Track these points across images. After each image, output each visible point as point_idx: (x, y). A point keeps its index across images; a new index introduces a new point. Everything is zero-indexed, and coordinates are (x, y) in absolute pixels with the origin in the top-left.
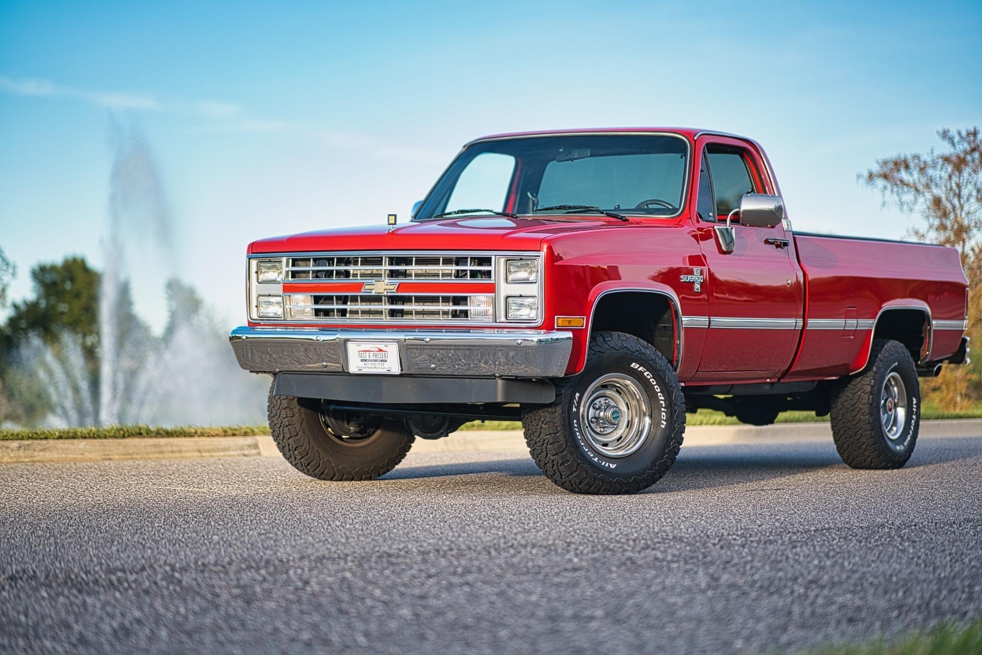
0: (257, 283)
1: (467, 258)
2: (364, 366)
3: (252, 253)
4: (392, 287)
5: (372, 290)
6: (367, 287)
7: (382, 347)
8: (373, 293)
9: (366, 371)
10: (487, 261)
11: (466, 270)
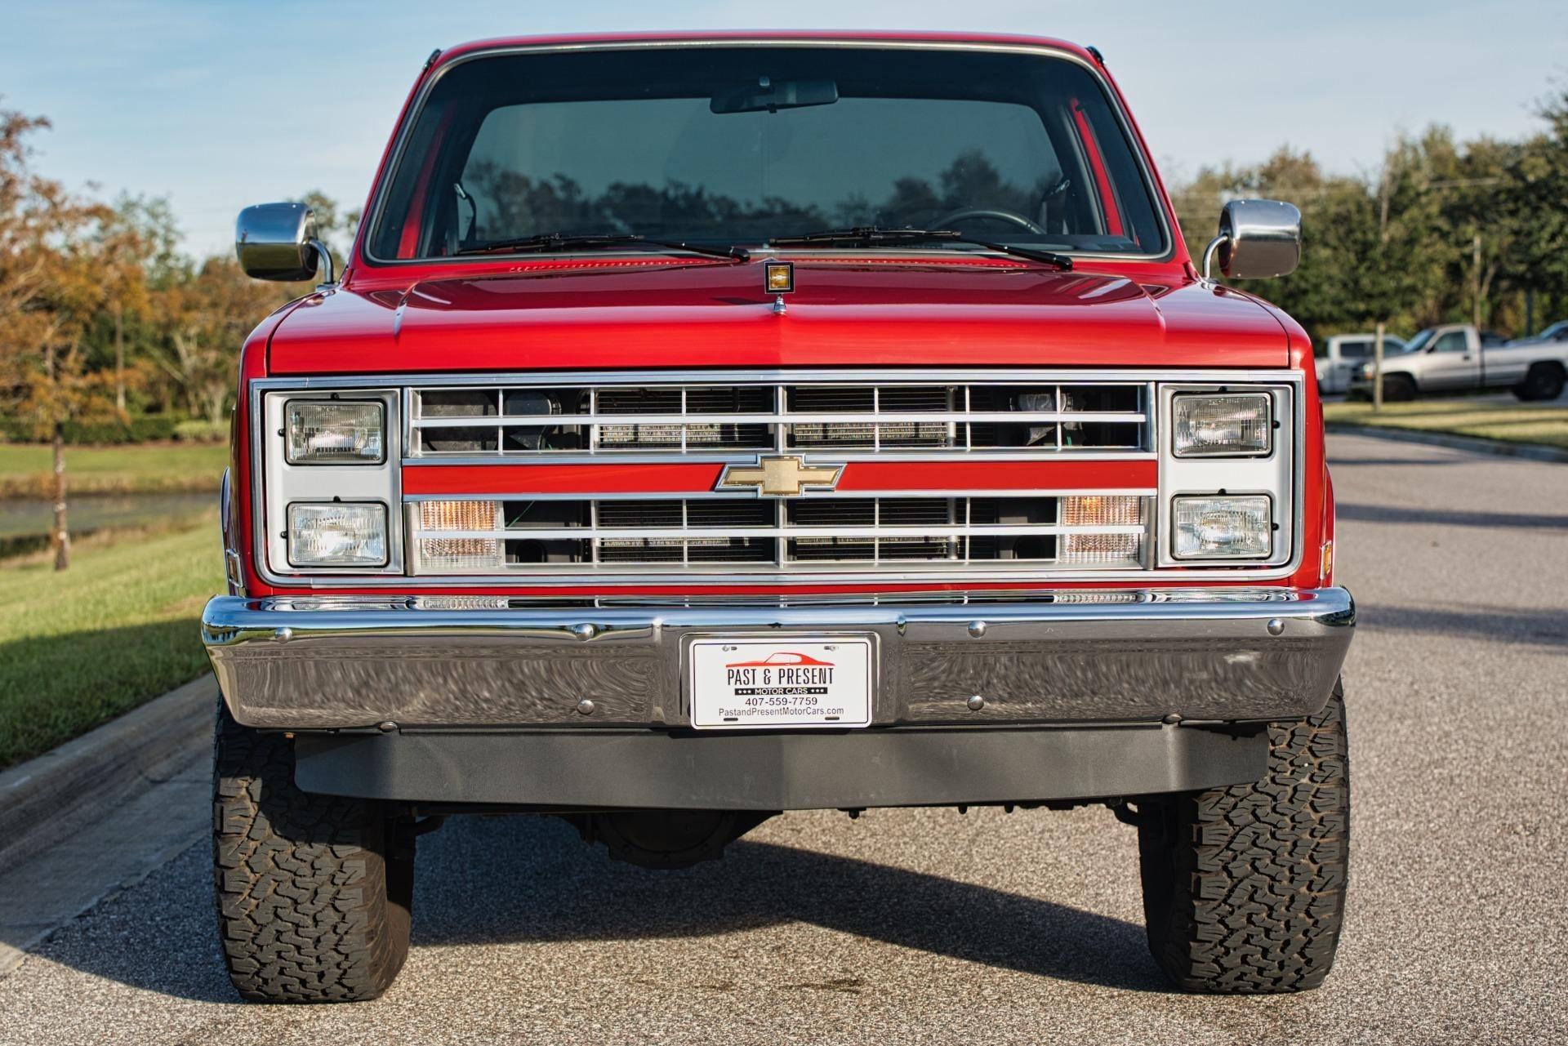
0: (288, 467)
1: (1054, 388)
2: (747, 707)
3: (270, 375)
4: (827, 475)
5: (754, 483)
6: (738, 476)
7: (815, 651)
8: (760, 495)
9: (746, 721)
10: (1129, 397)
11: (1054, 424)
